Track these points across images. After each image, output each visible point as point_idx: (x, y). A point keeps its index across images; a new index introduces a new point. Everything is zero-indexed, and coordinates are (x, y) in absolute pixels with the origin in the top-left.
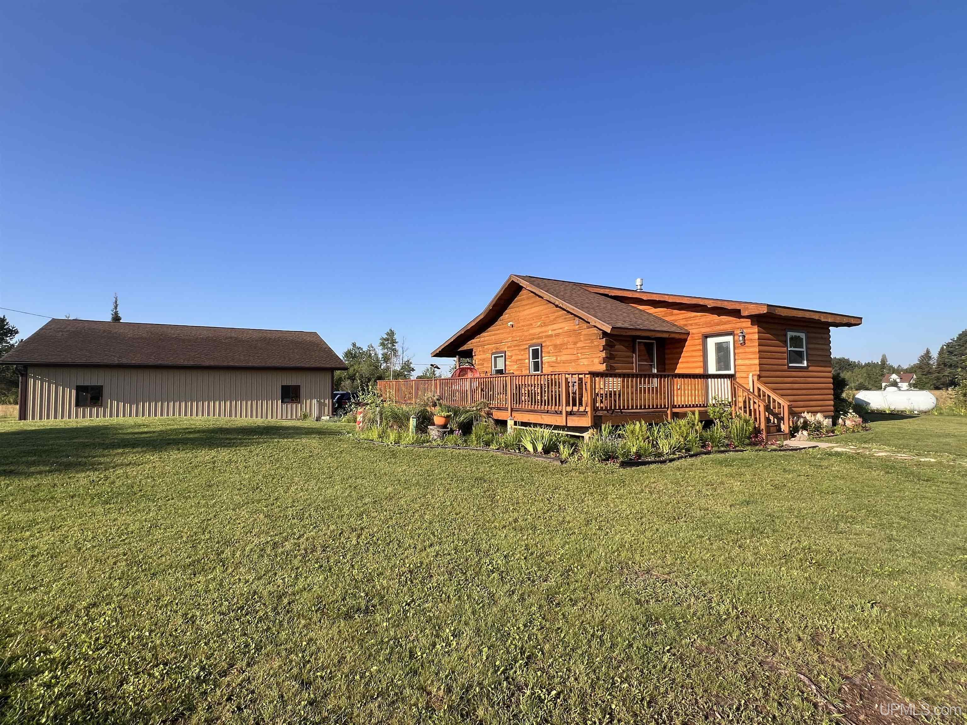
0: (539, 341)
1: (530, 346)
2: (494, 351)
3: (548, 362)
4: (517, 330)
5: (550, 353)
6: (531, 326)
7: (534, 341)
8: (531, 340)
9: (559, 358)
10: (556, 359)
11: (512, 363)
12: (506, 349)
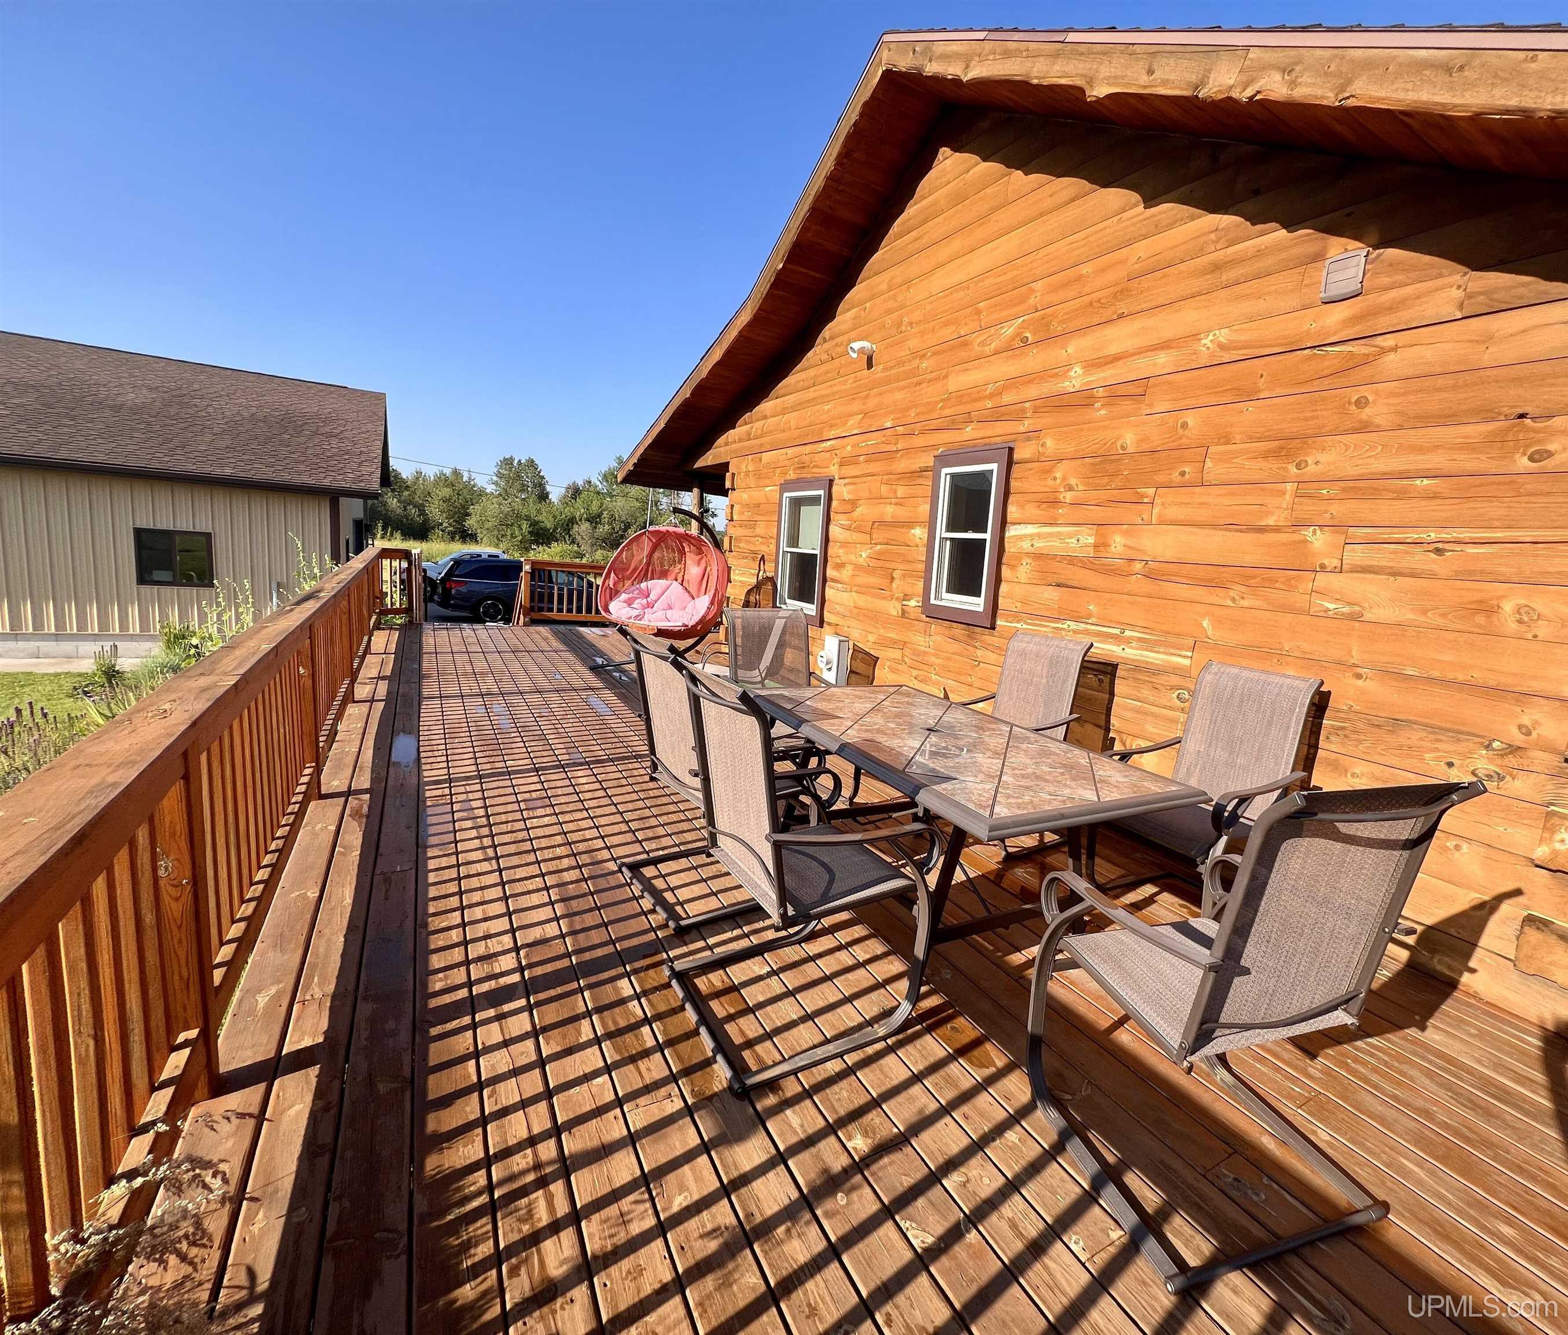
0: (999, 432)
1: (943, 460)
2: (792, 475)
3: (1039, 556)
4: (888, 381)
5: (1055, 503)
6: (963, 354)
7: (970, 432)
8: (953, 425)
9: (1118, 543)
10: (1100, 545)
11: (856, 537)
12: (833, 470)
